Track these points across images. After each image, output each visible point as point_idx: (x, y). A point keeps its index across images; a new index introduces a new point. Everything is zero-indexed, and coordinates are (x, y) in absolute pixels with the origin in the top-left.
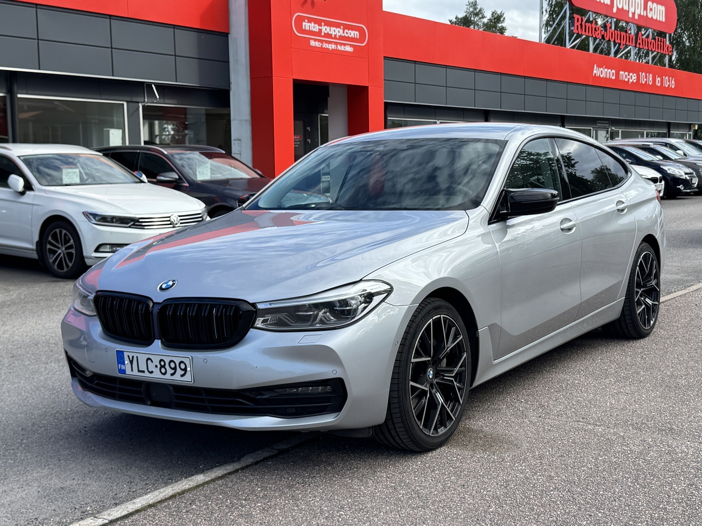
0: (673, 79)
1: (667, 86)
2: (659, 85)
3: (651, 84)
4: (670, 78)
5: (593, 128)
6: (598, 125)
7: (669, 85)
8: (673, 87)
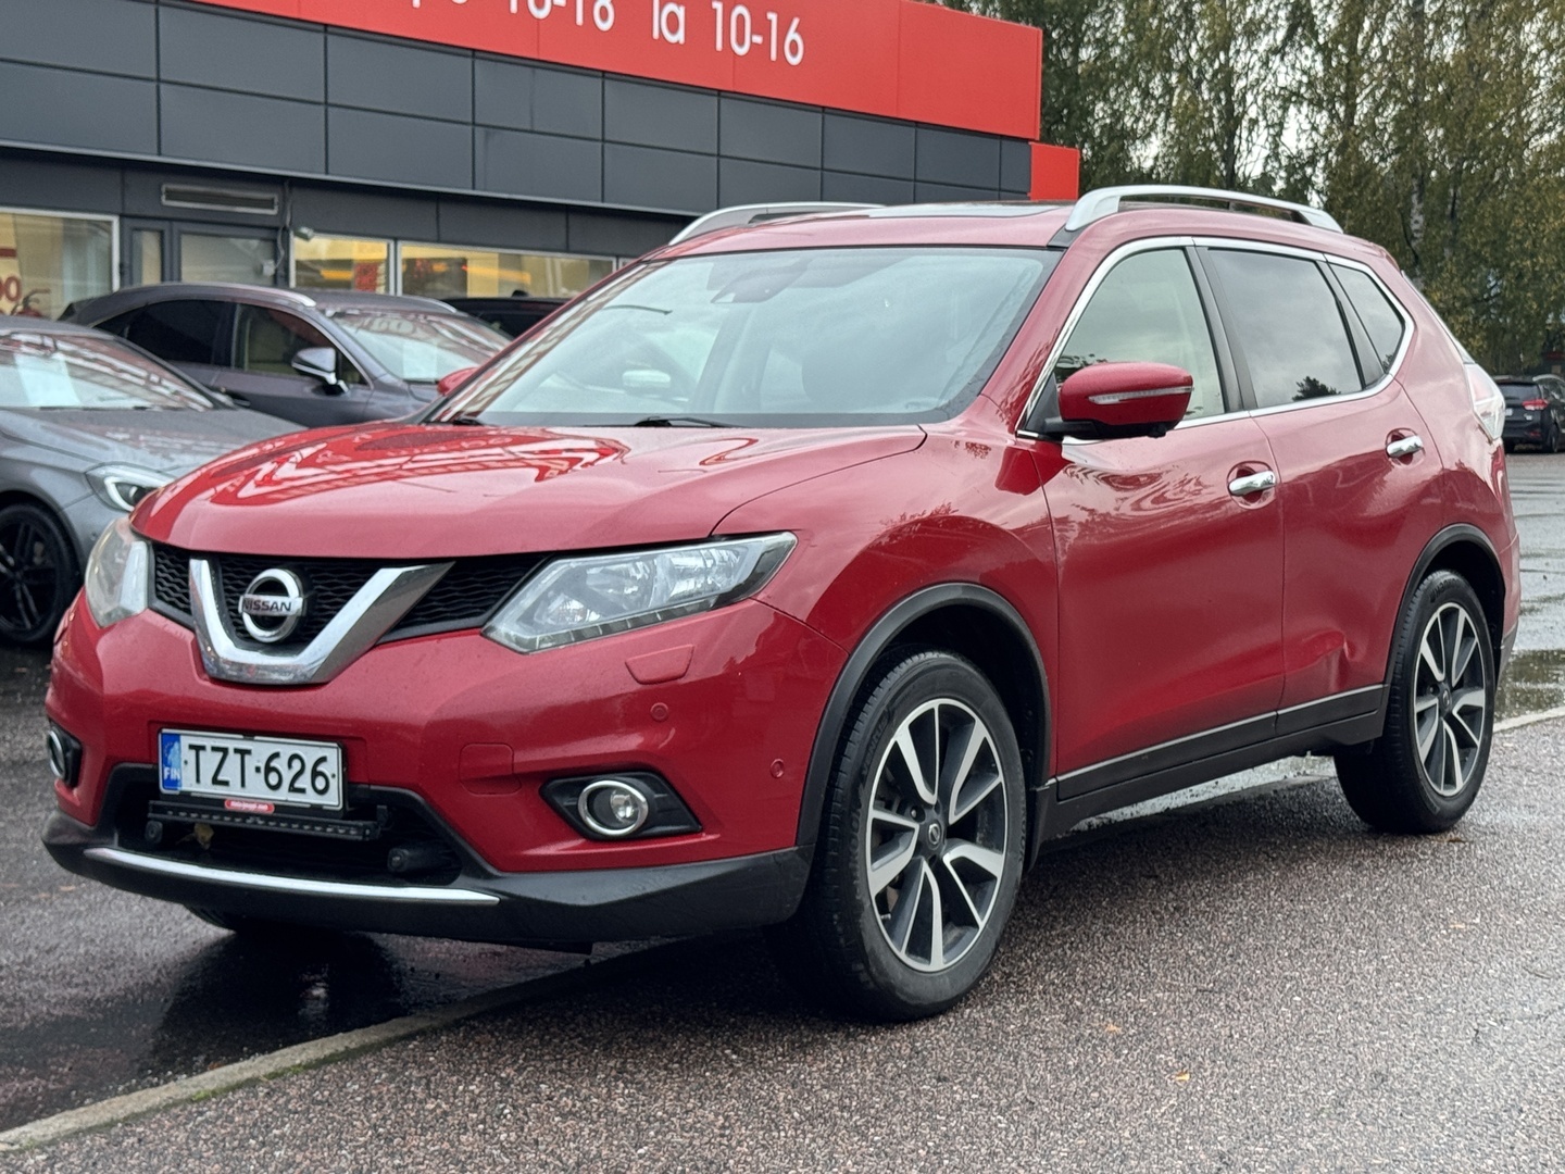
0: (796, 22)
1: (742, 51)
2: (680, 37)
3: (605, 26)
4: (772, 17)
5: (122, 216)
6: (164, 201)
7: (759, 51)
8: (794, 61)
